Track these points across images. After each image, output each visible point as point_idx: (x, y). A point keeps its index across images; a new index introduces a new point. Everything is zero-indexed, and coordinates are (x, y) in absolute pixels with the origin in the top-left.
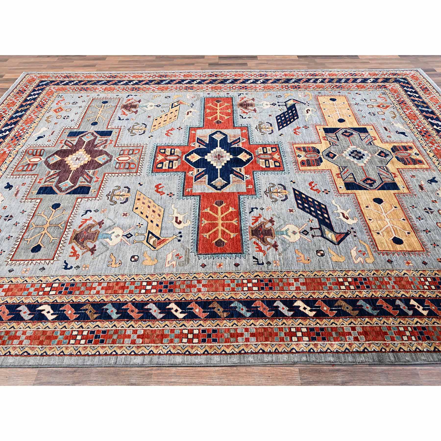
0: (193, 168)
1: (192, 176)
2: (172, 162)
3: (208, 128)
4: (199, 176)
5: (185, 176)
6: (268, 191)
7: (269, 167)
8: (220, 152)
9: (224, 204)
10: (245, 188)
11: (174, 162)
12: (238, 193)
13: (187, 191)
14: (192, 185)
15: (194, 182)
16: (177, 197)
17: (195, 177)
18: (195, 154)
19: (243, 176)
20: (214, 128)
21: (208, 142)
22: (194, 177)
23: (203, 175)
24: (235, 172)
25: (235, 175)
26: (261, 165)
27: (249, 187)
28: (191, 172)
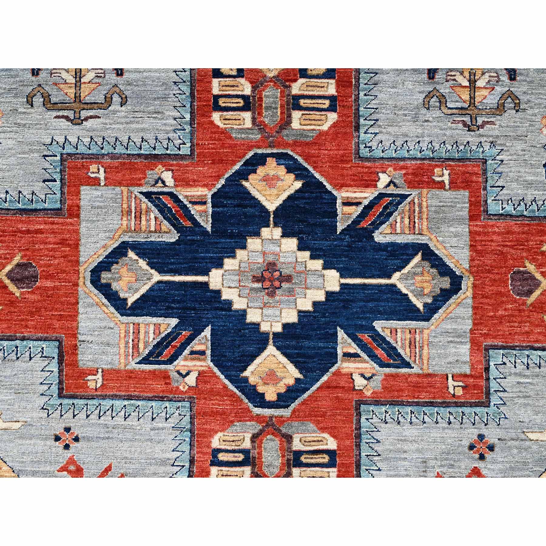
0: (338, 373)
1: (379, 378)
2: (298, 454)
3: (74, 316)
4: (380, 352)
5: (377, 403)
6: (467, 119)
7: (332, 99)
8: (240, 272)
9: (531, 267)
10: (447, 195)
11: (297, 445)
12: (473, 217)
13: (459, 392)
14: (429, 375)
15: (416, 370)
16: (492, 424)
17: (382, 365)
18: (250, 368)
19: (381, 196)
20: (75, 294)
21: (174, 322)
22: (387, 370)
23: (378, 338)
24: (364, 224)
25: (376, 225)
26: (325, 127)
27: (446, 179)
28: (359, 382)
